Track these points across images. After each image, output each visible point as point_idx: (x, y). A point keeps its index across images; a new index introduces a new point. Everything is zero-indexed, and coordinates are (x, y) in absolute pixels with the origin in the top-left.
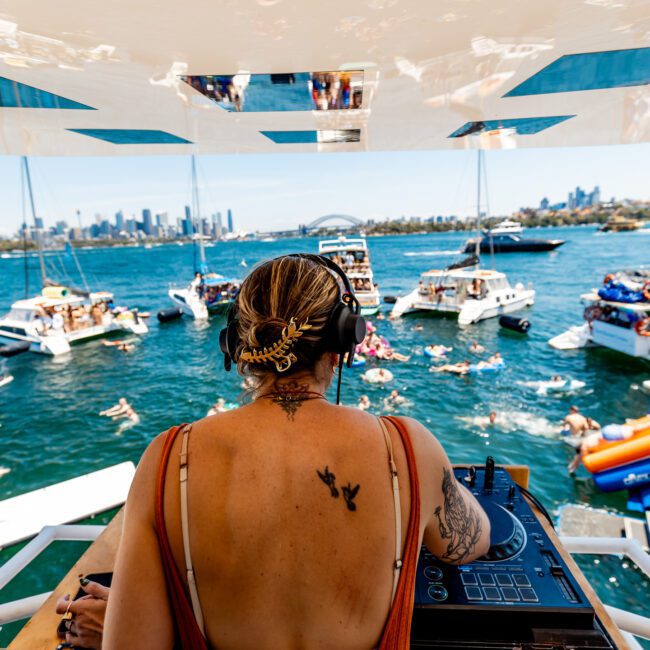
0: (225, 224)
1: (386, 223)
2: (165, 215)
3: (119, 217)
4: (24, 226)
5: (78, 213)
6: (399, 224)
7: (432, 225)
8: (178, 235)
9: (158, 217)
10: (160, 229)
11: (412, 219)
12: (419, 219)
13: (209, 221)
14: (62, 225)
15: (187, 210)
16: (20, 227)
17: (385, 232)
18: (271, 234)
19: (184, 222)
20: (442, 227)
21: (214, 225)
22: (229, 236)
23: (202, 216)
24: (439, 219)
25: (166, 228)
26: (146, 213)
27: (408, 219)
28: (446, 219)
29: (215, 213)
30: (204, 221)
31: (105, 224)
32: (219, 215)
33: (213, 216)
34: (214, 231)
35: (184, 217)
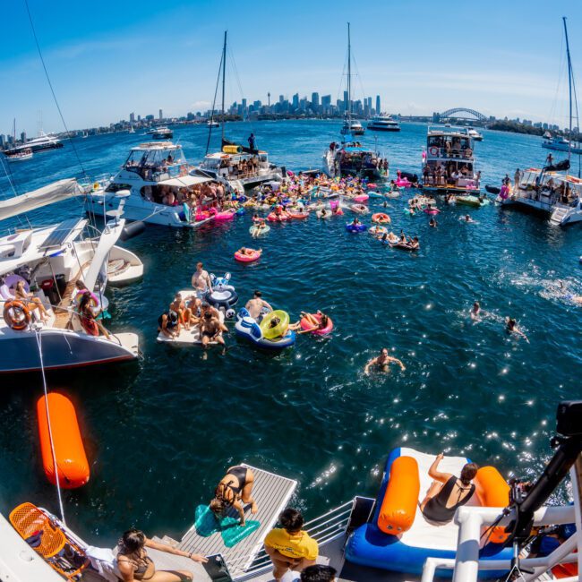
0: (374, 106)
1: (505, 121)
2: (329, 97)
3: (296, 97)
4: (235, 104)
5: (269, 95)
6: (515, 124)
7: (539, 129)
9: (323, 98)
10: (324, 107)
11: (525, 121)
12: (530, 122)
13: (363, 103)
14: (258, 103)
15: (346, 94)
16: (232, 104)
18: (411, 117)
19: (342, 103)
21: (366, 106)
24: (546, 125)
25: (329, 107)
26: (315, 96)
27: (521, 121)
28: (551, 126)
29: (367, 98)
30: (359, 102)
31: (286, 102)
32: (370, 99)
33: (365, 100)
35: (343, 100)
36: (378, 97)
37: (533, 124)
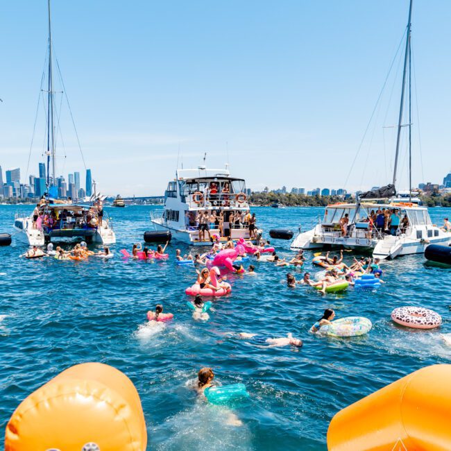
0: (83, 185)
1: (263, 193)
2: (17, 172)
6: (279, 195)
7: (317, 198)
8: (30, 194)
9: (8, 173)
10: (11, 187)
11: (294, 190)
12: (302, 190)
13: (67, 182)
15: (41, 166)
17: (262, 203)
19: (37, 181)
20: (327, 201)
21: (70, 185)
22: (87, 199)
23: (57, 176)
24: (326, 191)
25: (17, 186)
27: (289, 191)
28: (333, 191)
30: (60, 181)
32: (76, 175)
33: (71, 176)
34: (70, 192)
35: (38, 176)
36: (88, 172)
37: (305, 193)
